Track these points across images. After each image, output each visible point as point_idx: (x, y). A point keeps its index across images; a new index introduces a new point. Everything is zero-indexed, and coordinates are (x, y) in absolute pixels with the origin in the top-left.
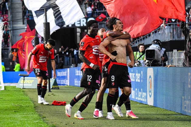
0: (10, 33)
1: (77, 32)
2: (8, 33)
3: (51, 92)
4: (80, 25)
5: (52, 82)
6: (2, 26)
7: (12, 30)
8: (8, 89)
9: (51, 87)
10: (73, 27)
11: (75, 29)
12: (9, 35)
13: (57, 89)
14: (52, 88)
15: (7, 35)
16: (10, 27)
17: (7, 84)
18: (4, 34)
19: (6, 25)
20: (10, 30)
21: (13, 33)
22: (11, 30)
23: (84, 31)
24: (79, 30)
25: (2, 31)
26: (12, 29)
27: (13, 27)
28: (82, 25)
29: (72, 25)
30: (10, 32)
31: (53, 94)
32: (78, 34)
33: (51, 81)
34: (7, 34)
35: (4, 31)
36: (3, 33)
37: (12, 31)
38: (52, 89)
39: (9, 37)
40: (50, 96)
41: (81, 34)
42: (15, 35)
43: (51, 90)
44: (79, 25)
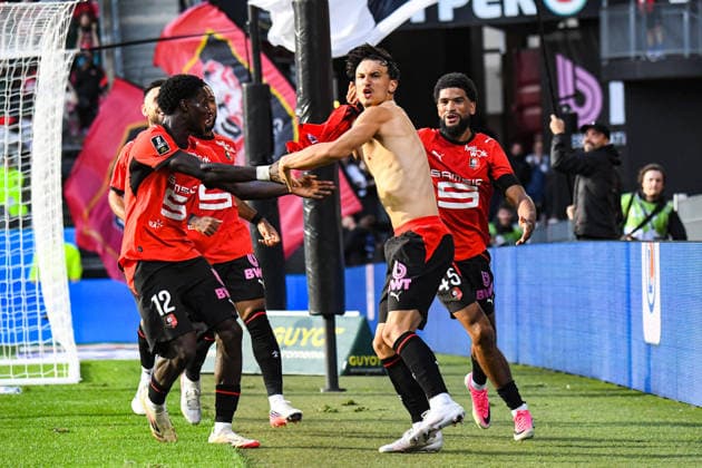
0: (107, 64)
1: (482, 51)
2: (96, 61)
3: (344, 390)
4: (503, 9)
5: (346, 333)
6: (63, 25)
7: (122, 45)
8: (99, 377)
9: (342, 365)
10: (462, 23)
11: (473, 36)
12: (101, 74)
13: (372, 374)
14: (348, 366)
15: (93, 73)
16: (109, 30)
17: (93, 353)
18: (74, 68)
19: (84, 20)
20: (107, 47)
21: (126, 60)
22: (113, 46)
23: (525, 44)
24: (494, 39)
25: (63, 51)
26: (118, 41)
27: (124, 29)
28: (511, 11)
29: (457, 11)
30: (111, 55)
31: (352, 403)
32: (492, 62)
33: (339, 331)
34: (92, 66)
35: (73, 52)
36: (69, 60)
37: (118, 52)
38: (347, 372)
39: (102, 85)
40: (336, 411)
41: (505, 59)
42: (139, 73)
43: (343, 382)
44: (494, 12)
